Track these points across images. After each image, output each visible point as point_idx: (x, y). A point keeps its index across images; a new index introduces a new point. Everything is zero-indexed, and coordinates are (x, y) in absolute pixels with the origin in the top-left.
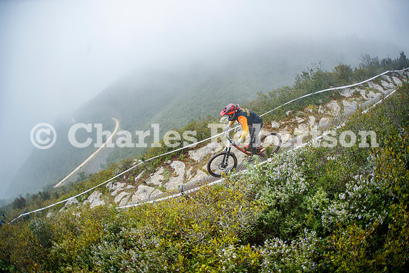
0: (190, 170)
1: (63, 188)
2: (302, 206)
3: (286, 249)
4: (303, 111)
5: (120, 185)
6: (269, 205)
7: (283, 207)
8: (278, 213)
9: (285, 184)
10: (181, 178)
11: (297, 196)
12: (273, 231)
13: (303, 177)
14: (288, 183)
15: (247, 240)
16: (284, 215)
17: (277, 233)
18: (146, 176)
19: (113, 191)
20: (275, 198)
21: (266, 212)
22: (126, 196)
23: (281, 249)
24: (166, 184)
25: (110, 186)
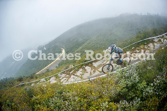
0: (93, 70)
1: (39, 75)
2: (136, 87)
3: (128, 105)
4: (139, 47)
5: (64, 75)
6: (124, 86)
7: (129, 88)
8: (127, 90)
9: (130, 78)
10: (89, 73)
11: (135, 83)
12: (124, 97)
13: (138, 76)
14: (132, 78)
15: (113, 100)
16: (129, 91)
17: (125, 98)
18: (75, 72)
19: (60, 77)
20: (126, 84)
21: (122, 89)
22: (66, 79)
23: (126, 105)
24: (83, 76)
25: (60, 75)
